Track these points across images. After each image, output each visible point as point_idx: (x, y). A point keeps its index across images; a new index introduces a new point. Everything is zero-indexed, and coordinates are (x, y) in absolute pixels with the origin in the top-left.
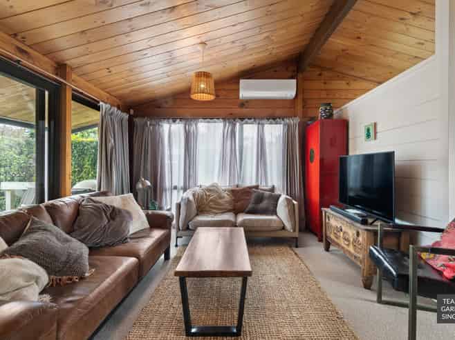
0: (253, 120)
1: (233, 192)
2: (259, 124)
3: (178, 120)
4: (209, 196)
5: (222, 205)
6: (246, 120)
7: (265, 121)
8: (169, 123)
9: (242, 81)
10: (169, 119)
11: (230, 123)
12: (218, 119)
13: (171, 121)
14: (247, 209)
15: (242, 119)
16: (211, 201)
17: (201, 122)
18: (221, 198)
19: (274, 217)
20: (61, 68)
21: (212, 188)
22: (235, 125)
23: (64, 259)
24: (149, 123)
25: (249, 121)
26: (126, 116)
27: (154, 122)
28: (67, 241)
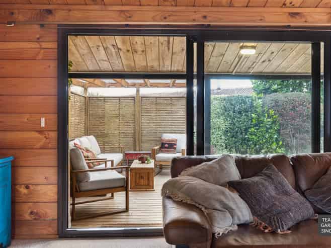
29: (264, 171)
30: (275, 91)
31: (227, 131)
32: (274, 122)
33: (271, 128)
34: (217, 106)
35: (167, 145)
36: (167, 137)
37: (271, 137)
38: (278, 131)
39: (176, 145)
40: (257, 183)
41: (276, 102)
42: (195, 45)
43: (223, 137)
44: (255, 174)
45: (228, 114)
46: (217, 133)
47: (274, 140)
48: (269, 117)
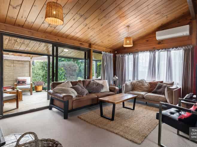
0: (164, 50)
1: (150, 83)
2: (168, 51)
3: (131, 54)
4: (138, 84)
5: (143, 88)
6: (161, 50)
7: (171, 49)
8: (128, 55)
9: (157, 32)
10: (128, 53)
11: (152, 52)
12: (147, 51)
13: (128, 54)
14: (153, 91)
15: (158, 50)
16: (139, 86)
17: (140, 53)
18: (143, 85)
19: (163, 96)
20: (90, 45)
21: (141, 81)
22: (155, 53)
23: (80, 91)
24: (120, 56)
25: (163, 50)
26: (112, 55)
27: (122, 55)
28: (83, 88)
29: (77, 84)
30: (63, 61)
31: (44, 76)
32: (63, 72)
33: (62, 74)
34: (39, 65)
35: (21, 82)
36: (21, 78)
37: (62, 78)
38: (64, 75)
39: (26, 82)
40: (77, 87)
41: (64, 65)
42: (55, 47)
43: (42, 78)
44: (75, 85)
45: (44, 68)
46: (39, 76)
47: (63, 79)
48: (61, 70)
